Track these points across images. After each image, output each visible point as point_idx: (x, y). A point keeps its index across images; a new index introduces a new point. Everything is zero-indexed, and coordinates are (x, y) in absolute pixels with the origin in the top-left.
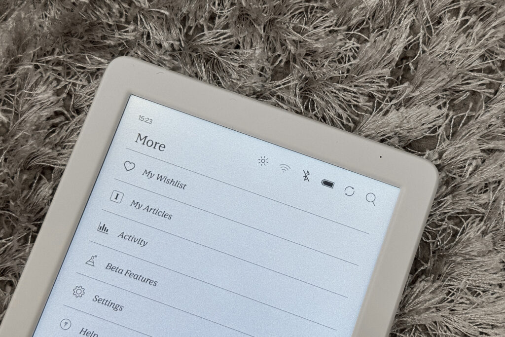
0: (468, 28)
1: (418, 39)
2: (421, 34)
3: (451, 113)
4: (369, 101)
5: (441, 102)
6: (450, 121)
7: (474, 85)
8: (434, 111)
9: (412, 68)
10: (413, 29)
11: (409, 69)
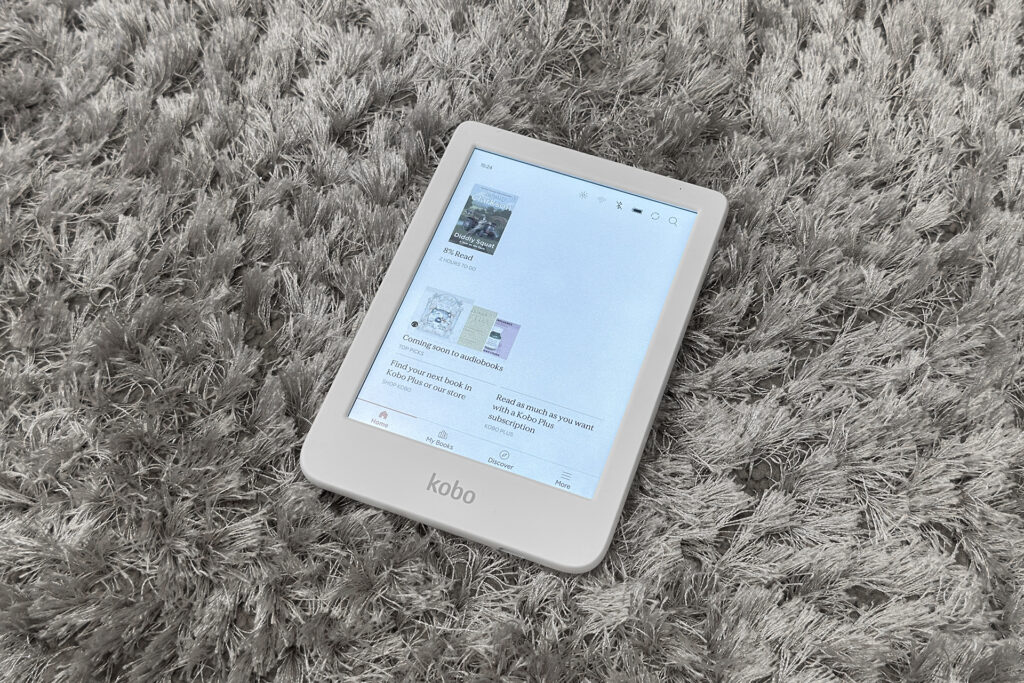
0: (804, 289)
1: (762, 298)
2: (764, 294)
3: (794, 358)
4: (721, 346)
5: (784, 348)
6: (794, 363)
7: (811, 335)
8: (779, 354)
9: (758, 320)
10: (756, 289)
11: (755, 321)
